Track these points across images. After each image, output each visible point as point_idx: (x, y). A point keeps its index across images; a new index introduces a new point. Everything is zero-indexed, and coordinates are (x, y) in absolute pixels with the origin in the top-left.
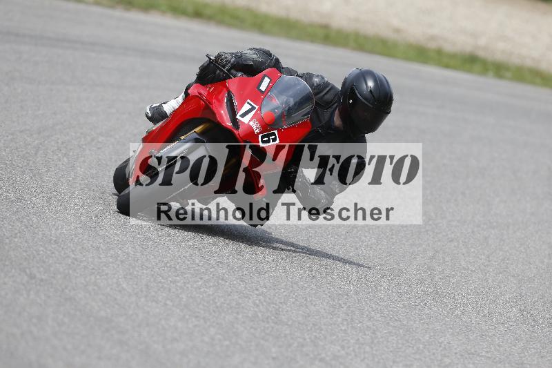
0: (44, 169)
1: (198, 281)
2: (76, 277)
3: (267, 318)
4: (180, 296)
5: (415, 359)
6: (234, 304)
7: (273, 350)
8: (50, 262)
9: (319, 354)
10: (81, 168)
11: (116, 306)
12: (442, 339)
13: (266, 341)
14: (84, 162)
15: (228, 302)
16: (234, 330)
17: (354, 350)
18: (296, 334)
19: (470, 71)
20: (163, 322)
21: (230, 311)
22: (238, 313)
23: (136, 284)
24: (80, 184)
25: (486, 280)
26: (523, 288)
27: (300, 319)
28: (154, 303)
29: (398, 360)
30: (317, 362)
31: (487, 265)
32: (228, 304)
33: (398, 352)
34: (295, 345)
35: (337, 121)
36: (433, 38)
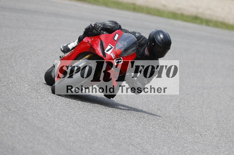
0: (15, 64)
1: (80, 112)
2: (28, 110)
3: (109, 127)
4: (73, 118)
5: (172, 144)
6: (95, 121)
7: (112, 141)
8: (17, 103)
9: (132, 143)
10: (30, 64)
11: (45, 122)
12: (184, 136)
13: (109, 137)
14: (32, 61)
15: (93, 120)
16: (95, 132)
17: (146, 141)
18: (122, 134)
19: (195, 23)
20: (65, 129)
21: (93, 124)
22: (97, 125)
23: (54, 113)
24: (30, 71)
25: (202, 111)
26: (218, 115)
27: (124, 127)
28: (61, 121)
29: (165, 145)
30: (131, 146)
31: (203, 105)
32: (93, 121)
33: (165, 141)
34: (122, 138)
35: (147, 52)
36: (179, 9)
